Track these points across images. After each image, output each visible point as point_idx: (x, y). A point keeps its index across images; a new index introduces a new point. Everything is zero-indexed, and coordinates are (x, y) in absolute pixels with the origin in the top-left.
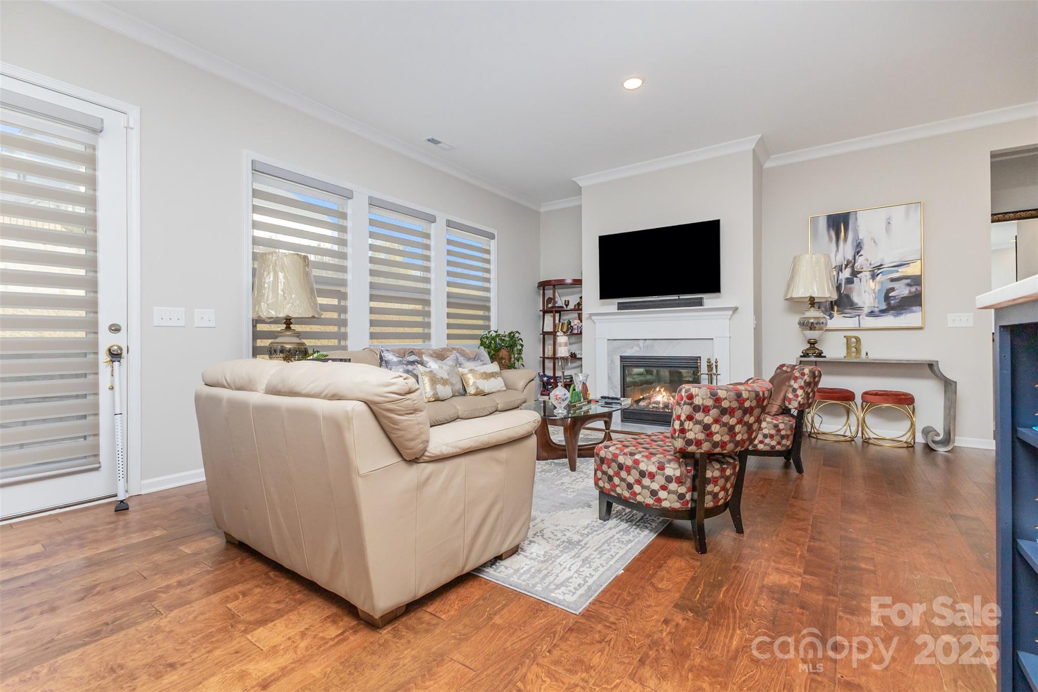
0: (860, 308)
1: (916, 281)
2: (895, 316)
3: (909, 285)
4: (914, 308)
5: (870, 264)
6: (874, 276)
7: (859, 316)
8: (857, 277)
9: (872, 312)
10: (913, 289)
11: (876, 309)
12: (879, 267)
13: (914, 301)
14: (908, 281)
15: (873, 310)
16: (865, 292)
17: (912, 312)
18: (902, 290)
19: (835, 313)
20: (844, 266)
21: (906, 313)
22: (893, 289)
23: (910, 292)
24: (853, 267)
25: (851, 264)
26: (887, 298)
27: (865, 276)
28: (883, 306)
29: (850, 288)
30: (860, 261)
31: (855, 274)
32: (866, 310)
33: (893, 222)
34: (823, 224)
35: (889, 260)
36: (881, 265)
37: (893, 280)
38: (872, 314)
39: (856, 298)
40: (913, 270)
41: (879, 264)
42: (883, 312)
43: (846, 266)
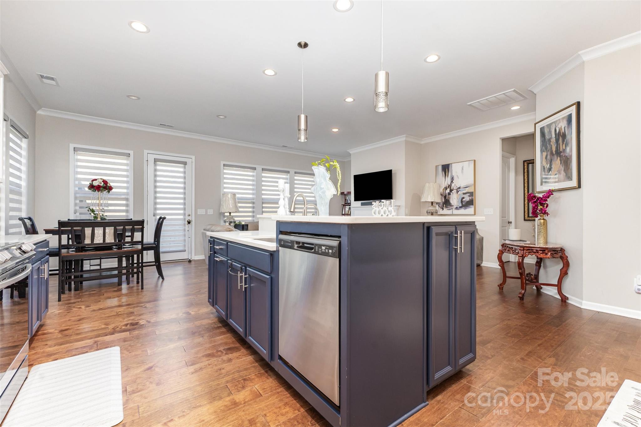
0: (452, 206)
1: (471, 194)
2: (465, 209)
3: (469, 196)
4: (472, 206)
5: (456, 187)
6: (457, 192)
7: (452, 209)
8: (452, 192)
9: (457, 207)
10: (471, 198)
11: (458, 206)
12: (459, 188)
13: (471, 203)
14: (469, 194)
15: (457, 206)
16: (454, 199)
17: (470, 208)
18: (467, 198)
19: (444, 208)
20: (447, 187)
21: (468, 208)
22: (463, 198)
23: (470, 199)
24: (450, 188)
25: (450, 186)
26: (462, 202)
27: (454, 191)
28: (461, 205)
29: (450, 197)
30: (453, 185)
31: (451, 191)
32: (455, 207)
33: (464, 169)
34: (440, 168)
35: (462, 185)
36: (460, 187)
37: (464, 194)
38: (457, 208)
39: (451, 202)
40: (471, 190)
41: (459, 187)
42: (460, 207)
43: (448, 187)
